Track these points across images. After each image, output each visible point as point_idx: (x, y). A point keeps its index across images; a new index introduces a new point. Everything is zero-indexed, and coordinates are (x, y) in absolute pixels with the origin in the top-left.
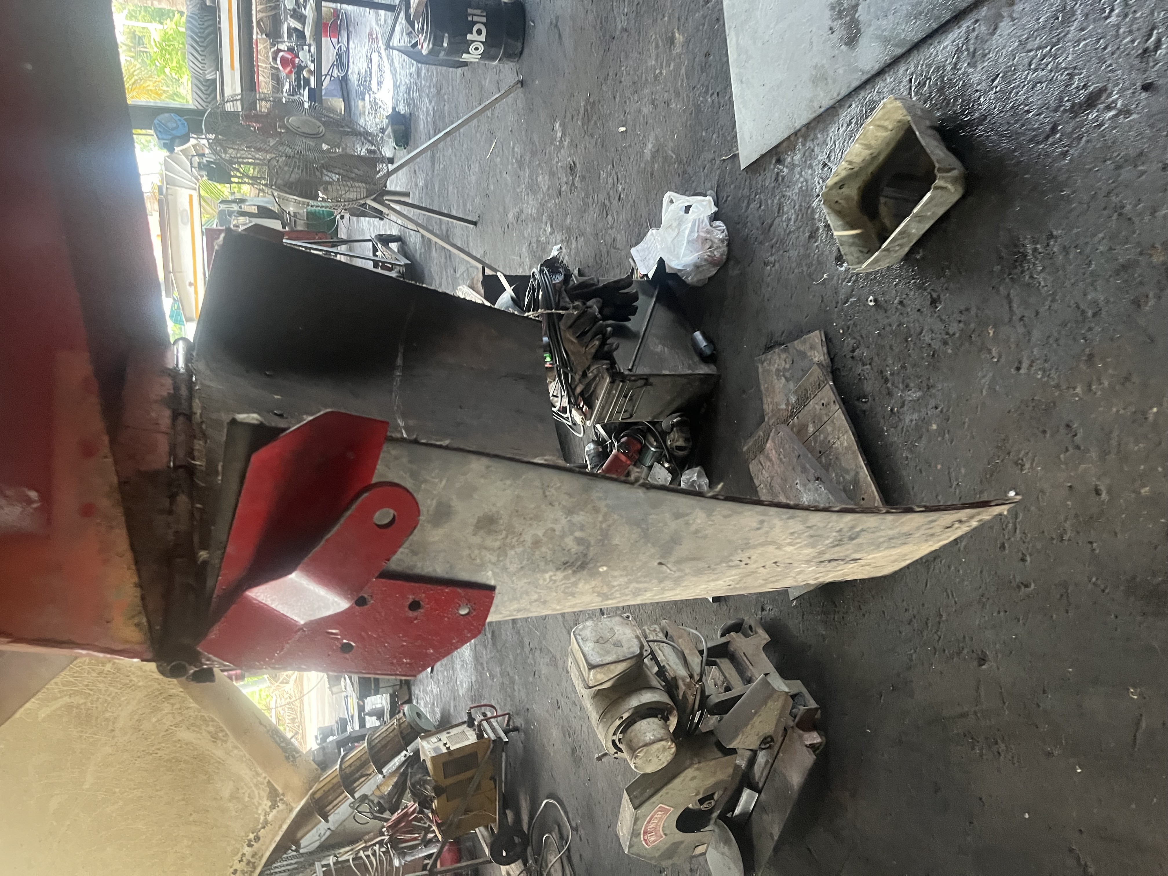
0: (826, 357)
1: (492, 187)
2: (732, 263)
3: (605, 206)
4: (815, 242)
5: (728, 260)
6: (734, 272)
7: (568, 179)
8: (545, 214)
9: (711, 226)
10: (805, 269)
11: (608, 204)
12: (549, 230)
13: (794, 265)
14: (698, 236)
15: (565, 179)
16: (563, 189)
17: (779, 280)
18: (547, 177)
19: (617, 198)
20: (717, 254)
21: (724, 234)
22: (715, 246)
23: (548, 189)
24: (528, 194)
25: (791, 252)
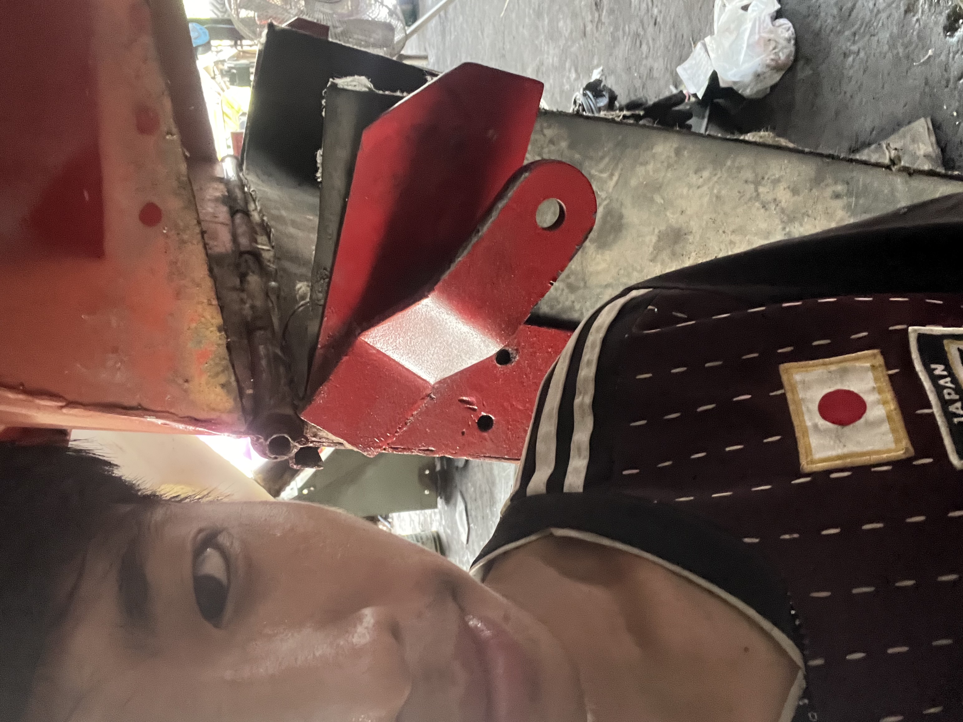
0: (935, 146)
1: (508, 46)
2: (801, 63)
3: (638, 35)
4: (914, 16)
5: (796, 60)
6: (804, 72)
7: (593, 17)
8: (569, 60)
9: (773, 25)
10: (901, 50)
11: (642, 33)
12: (573, 75)
13: (886, 48)
14: (760, 37)
15: (590, 18)
16: (588, 29)
17: (865, 71)
18: (569, 21)
19: (652, 23)
20: (782, 57)
21: (790, 32)
22: (780, 46)
23: (571, 32)
24: (548, 43)
25: (880, 34)
